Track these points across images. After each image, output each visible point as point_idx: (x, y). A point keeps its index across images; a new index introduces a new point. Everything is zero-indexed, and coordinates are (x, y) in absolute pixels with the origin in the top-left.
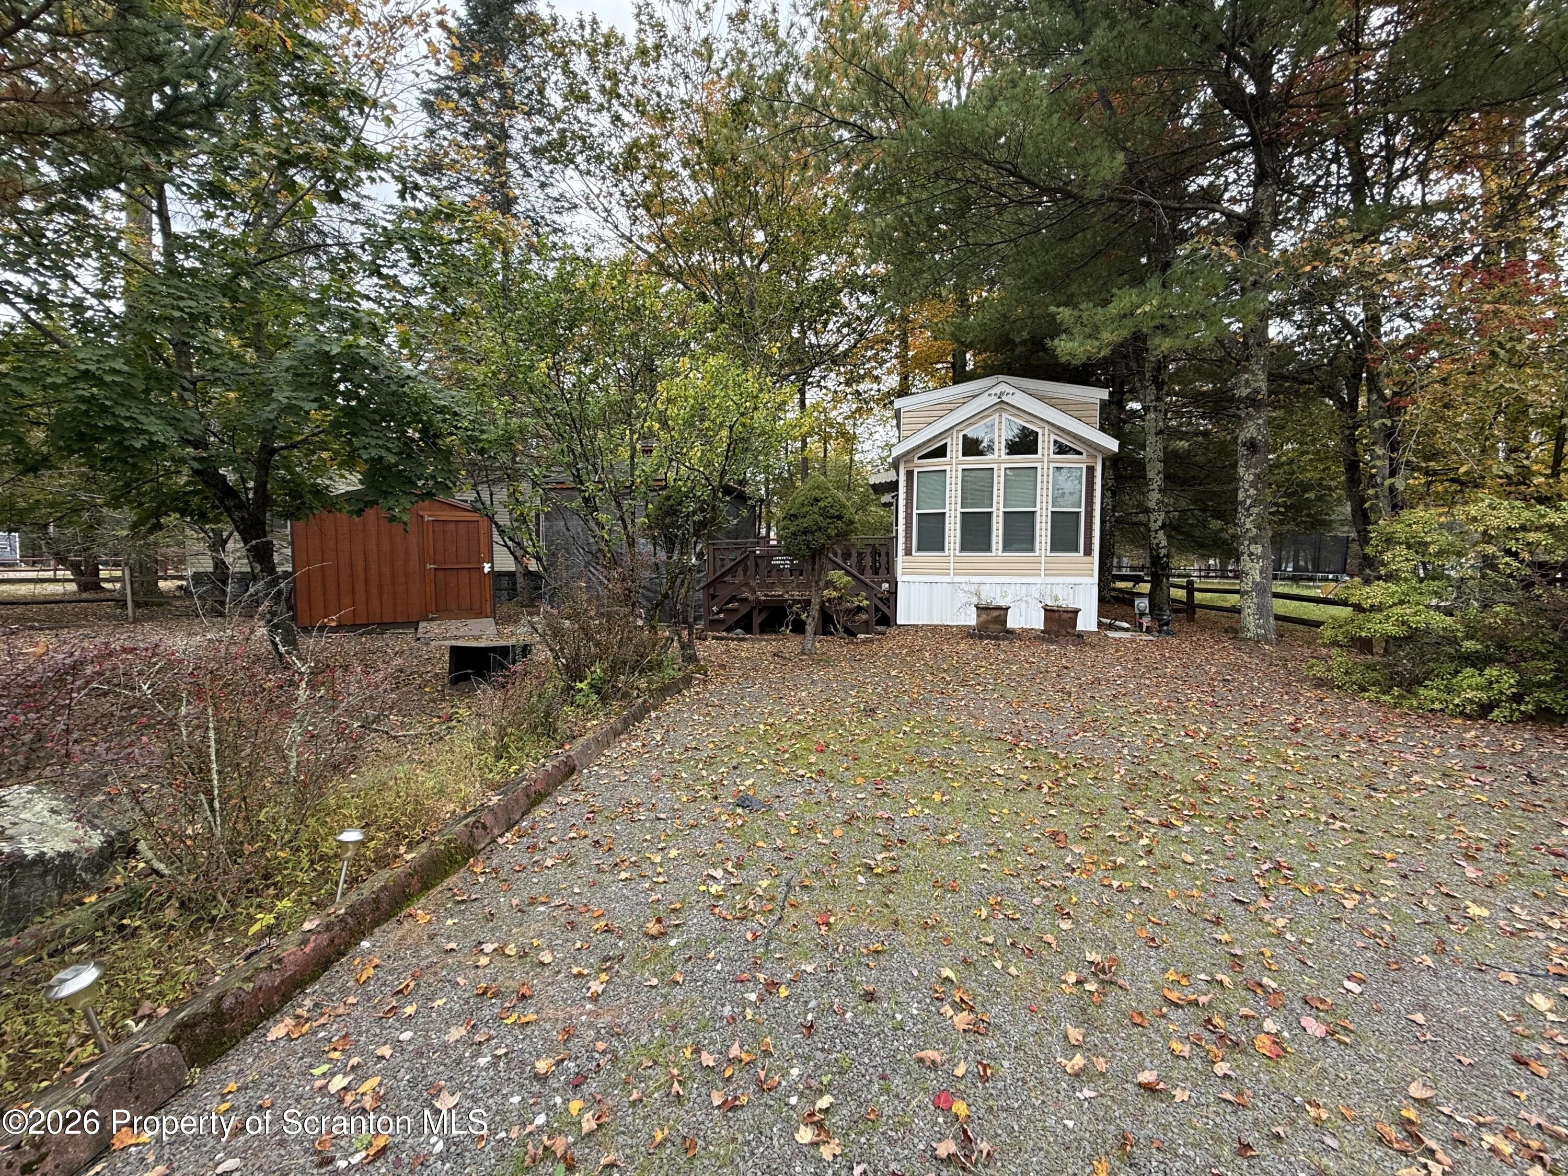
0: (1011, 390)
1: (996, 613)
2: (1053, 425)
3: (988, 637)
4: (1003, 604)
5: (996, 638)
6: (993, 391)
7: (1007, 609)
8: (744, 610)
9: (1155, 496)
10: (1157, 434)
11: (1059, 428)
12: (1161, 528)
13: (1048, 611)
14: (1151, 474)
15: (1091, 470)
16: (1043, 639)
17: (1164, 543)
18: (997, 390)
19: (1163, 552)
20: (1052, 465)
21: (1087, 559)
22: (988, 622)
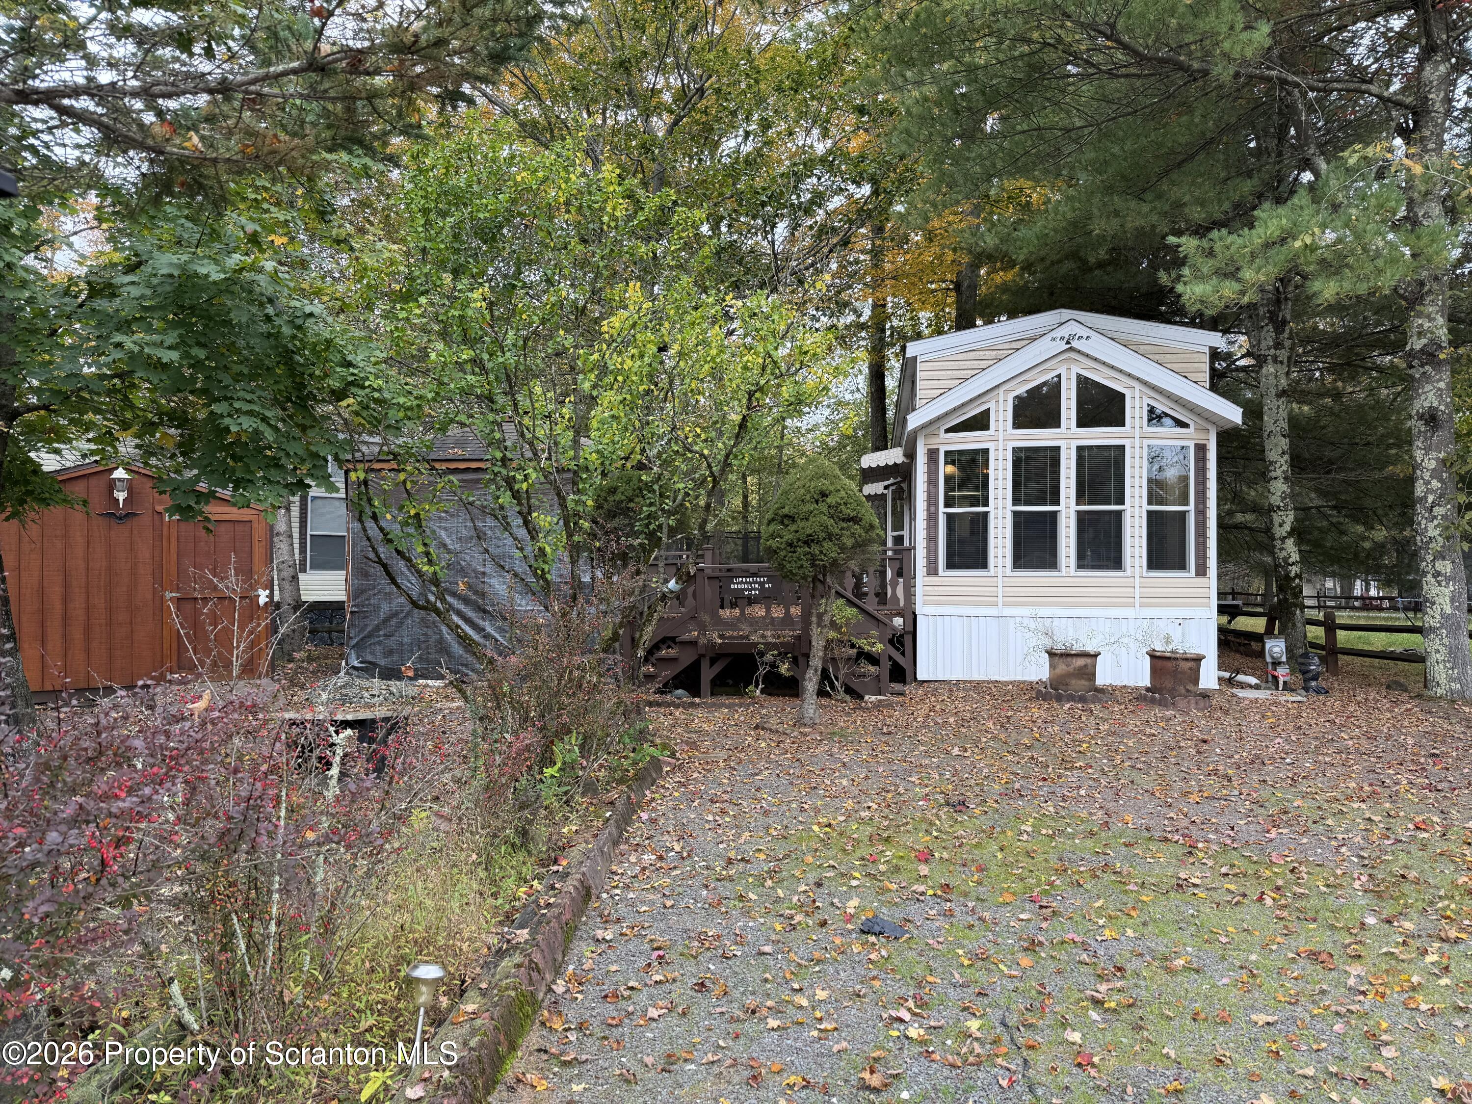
0: (1085, 332)
1: (1080, 662)
2: (1145, 383)
3: (1071, 698)
4: (1090, 648)
5: (1082, 699)
6: (1058, 333)
7: (1096, 656)
8: (687, 658)
9: (1279, 487)
10: (1279, 396)
11: (1154, 388)
12: (1290, 534)
13: (1154, 657)
14: (1272, 455)
15: (1201, 450)
16: (1153, 701)
17: (1295, 557)
18: (1065, 331)
19: (1294, 570)
20: (1146, 442)
21: (1201, 580)
22: (1069, 675)
